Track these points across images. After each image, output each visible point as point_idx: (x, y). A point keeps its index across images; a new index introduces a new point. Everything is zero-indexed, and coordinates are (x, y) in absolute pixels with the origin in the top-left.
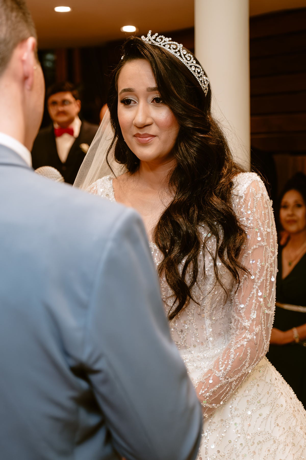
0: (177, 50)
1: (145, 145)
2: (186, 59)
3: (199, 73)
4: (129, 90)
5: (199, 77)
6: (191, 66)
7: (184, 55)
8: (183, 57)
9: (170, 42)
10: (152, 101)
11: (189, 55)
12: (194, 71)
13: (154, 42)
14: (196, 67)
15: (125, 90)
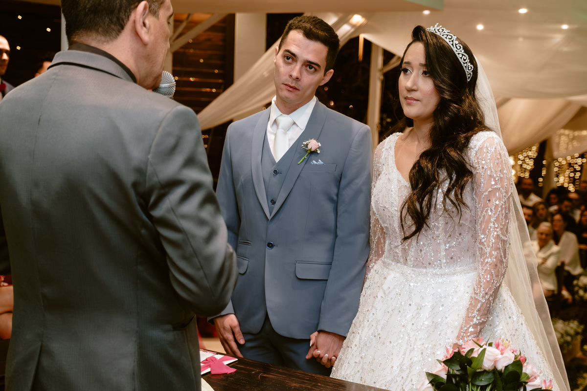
0: (451, 40)
1: (409, 104)
2: (456, 47)
3: (465, 60)
4: (408, 63)
5: (464, 63)
6: (459, 54)
7: (456, 45)
8: (455, 46)
9: (448, 34)
10: (423, 73)
11: (460, 45)
12: (461, 58)
13: (437, 31)
14: (463, 55)
15: (406, 63)
